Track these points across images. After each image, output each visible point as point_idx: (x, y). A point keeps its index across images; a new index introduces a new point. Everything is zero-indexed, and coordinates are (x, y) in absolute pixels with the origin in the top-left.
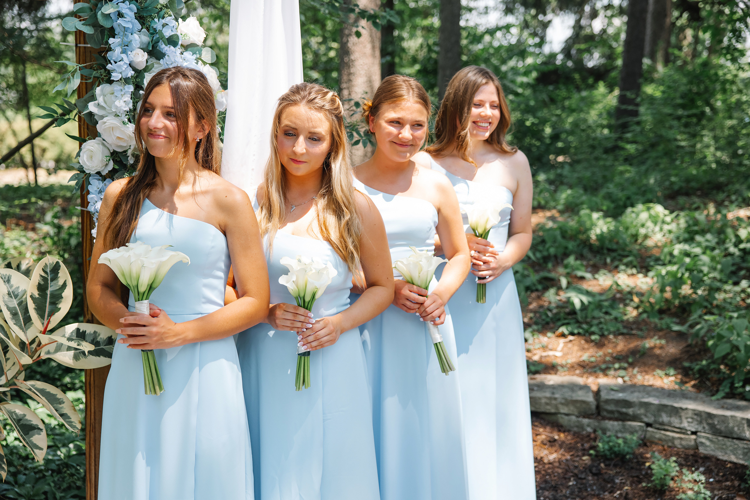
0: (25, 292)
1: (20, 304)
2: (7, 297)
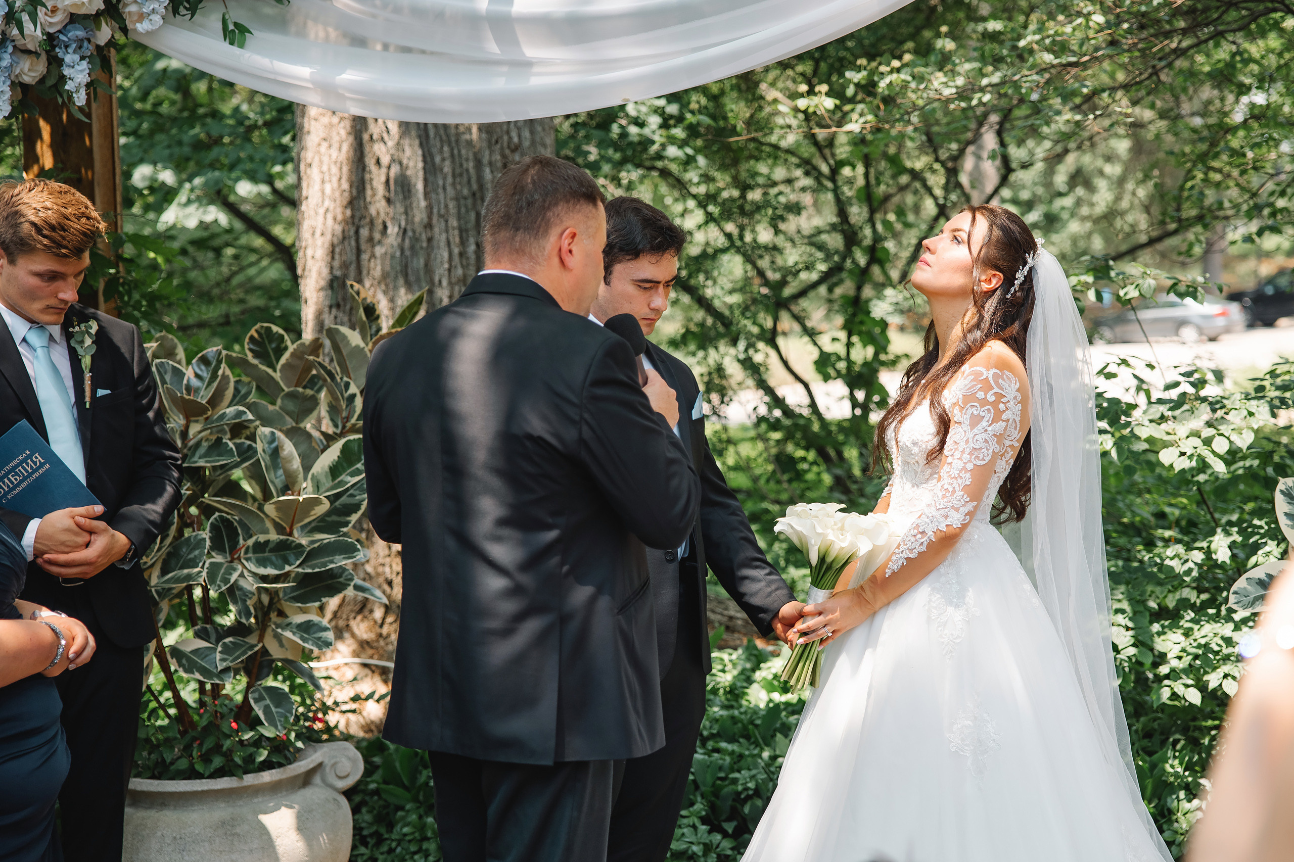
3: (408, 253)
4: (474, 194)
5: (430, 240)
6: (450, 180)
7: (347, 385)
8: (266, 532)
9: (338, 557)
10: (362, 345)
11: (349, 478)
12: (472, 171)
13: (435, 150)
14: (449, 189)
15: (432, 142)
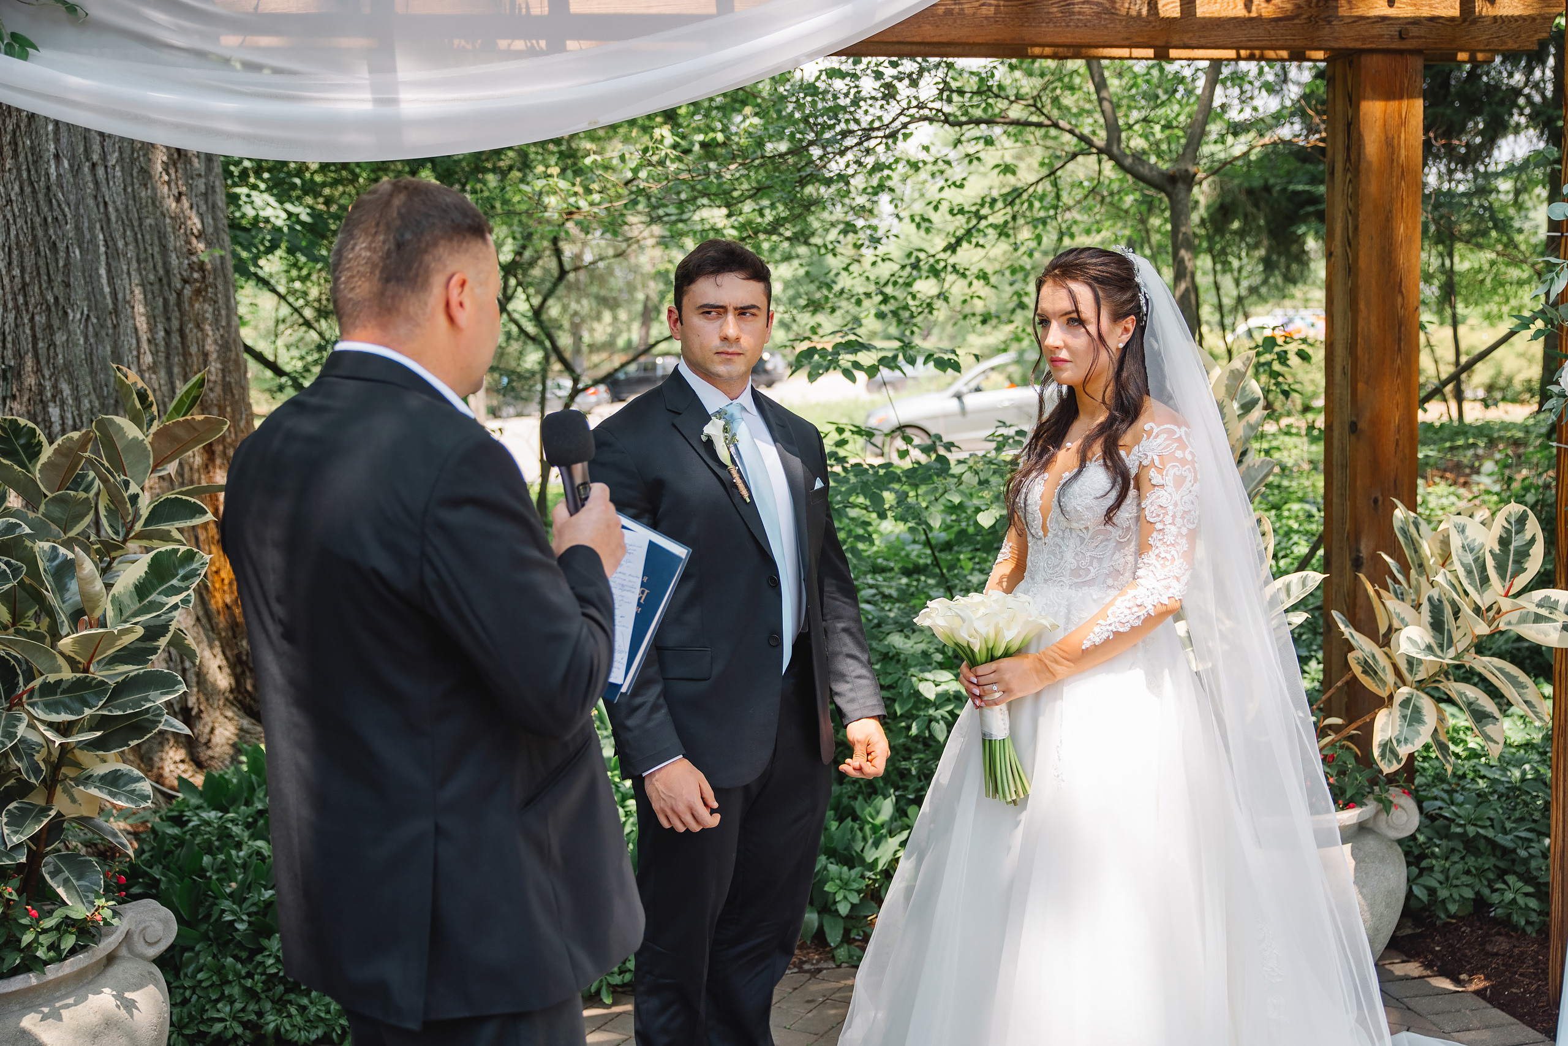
0: (1482, 546)
1: (1476, 560)
2: (1460, 550)
3: (92, 340)
4: (160, 280)
5: (115, 327)
6: (134, 265)
7: (126, 484)
8: (58, 670)
9: (152, 694)
10: (141, 436)
11: (164, 599)
12: (157, 257)
13: (117, 235)
14: (133, 273)
15: (114, 226)
